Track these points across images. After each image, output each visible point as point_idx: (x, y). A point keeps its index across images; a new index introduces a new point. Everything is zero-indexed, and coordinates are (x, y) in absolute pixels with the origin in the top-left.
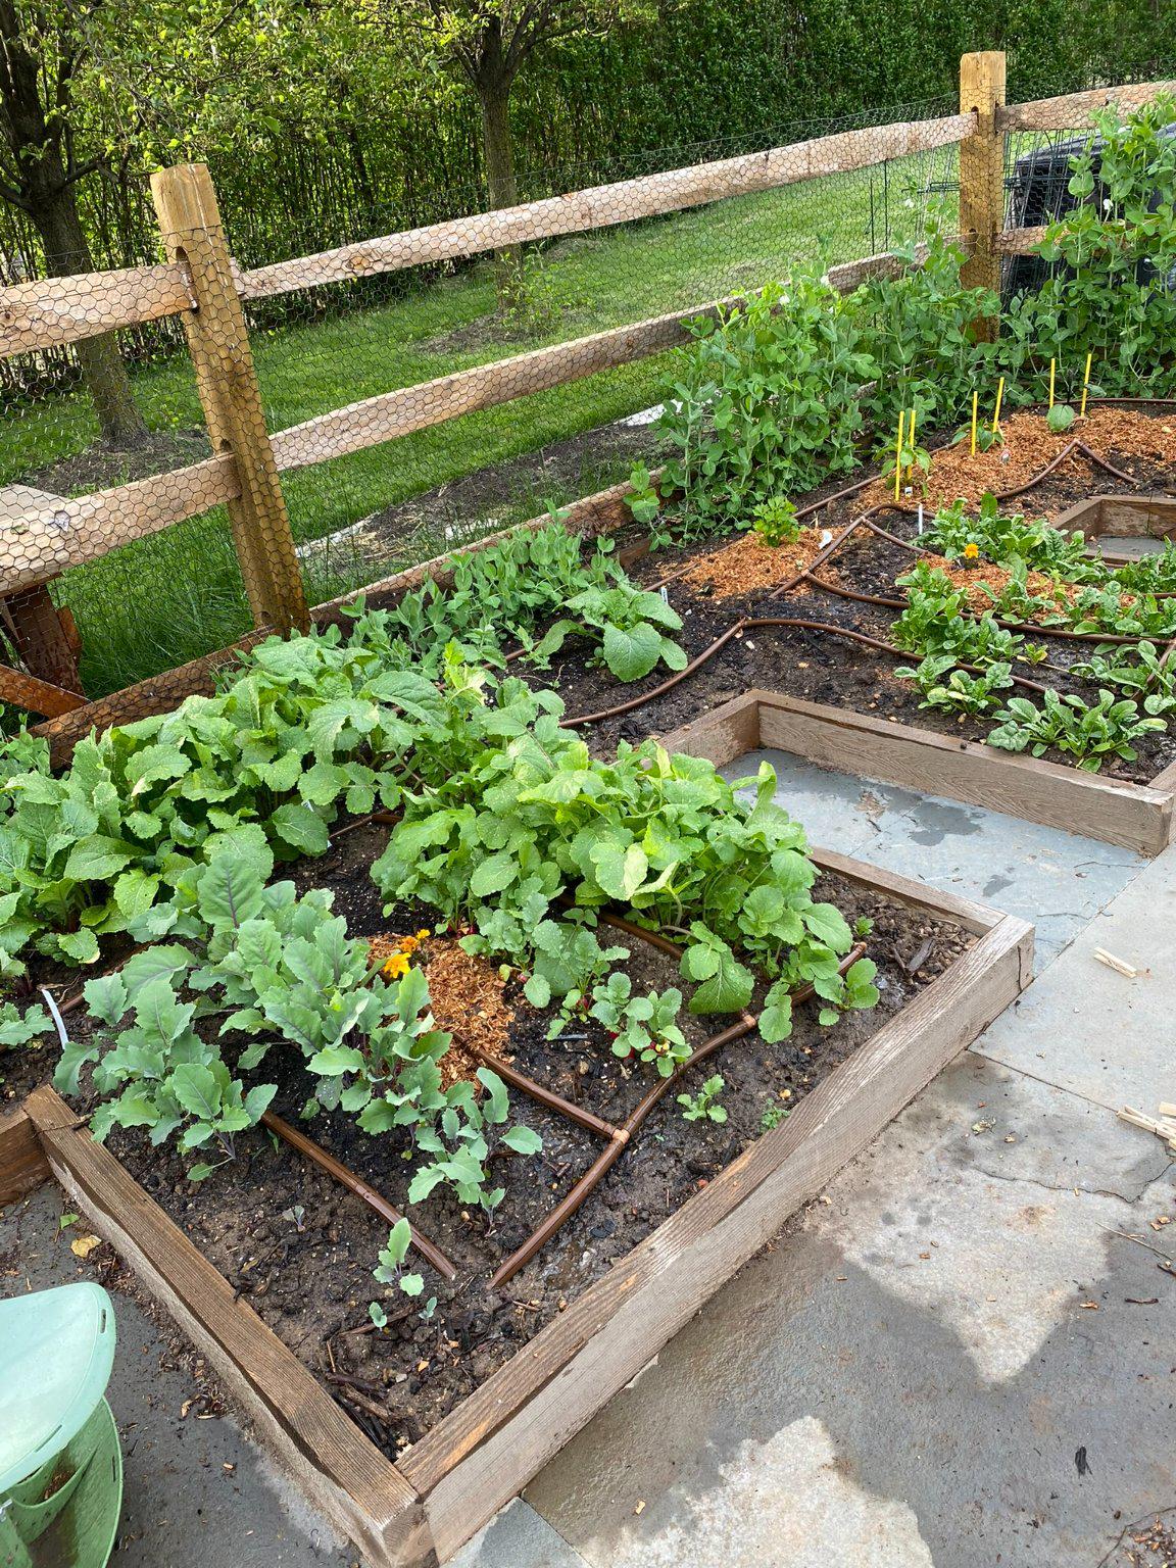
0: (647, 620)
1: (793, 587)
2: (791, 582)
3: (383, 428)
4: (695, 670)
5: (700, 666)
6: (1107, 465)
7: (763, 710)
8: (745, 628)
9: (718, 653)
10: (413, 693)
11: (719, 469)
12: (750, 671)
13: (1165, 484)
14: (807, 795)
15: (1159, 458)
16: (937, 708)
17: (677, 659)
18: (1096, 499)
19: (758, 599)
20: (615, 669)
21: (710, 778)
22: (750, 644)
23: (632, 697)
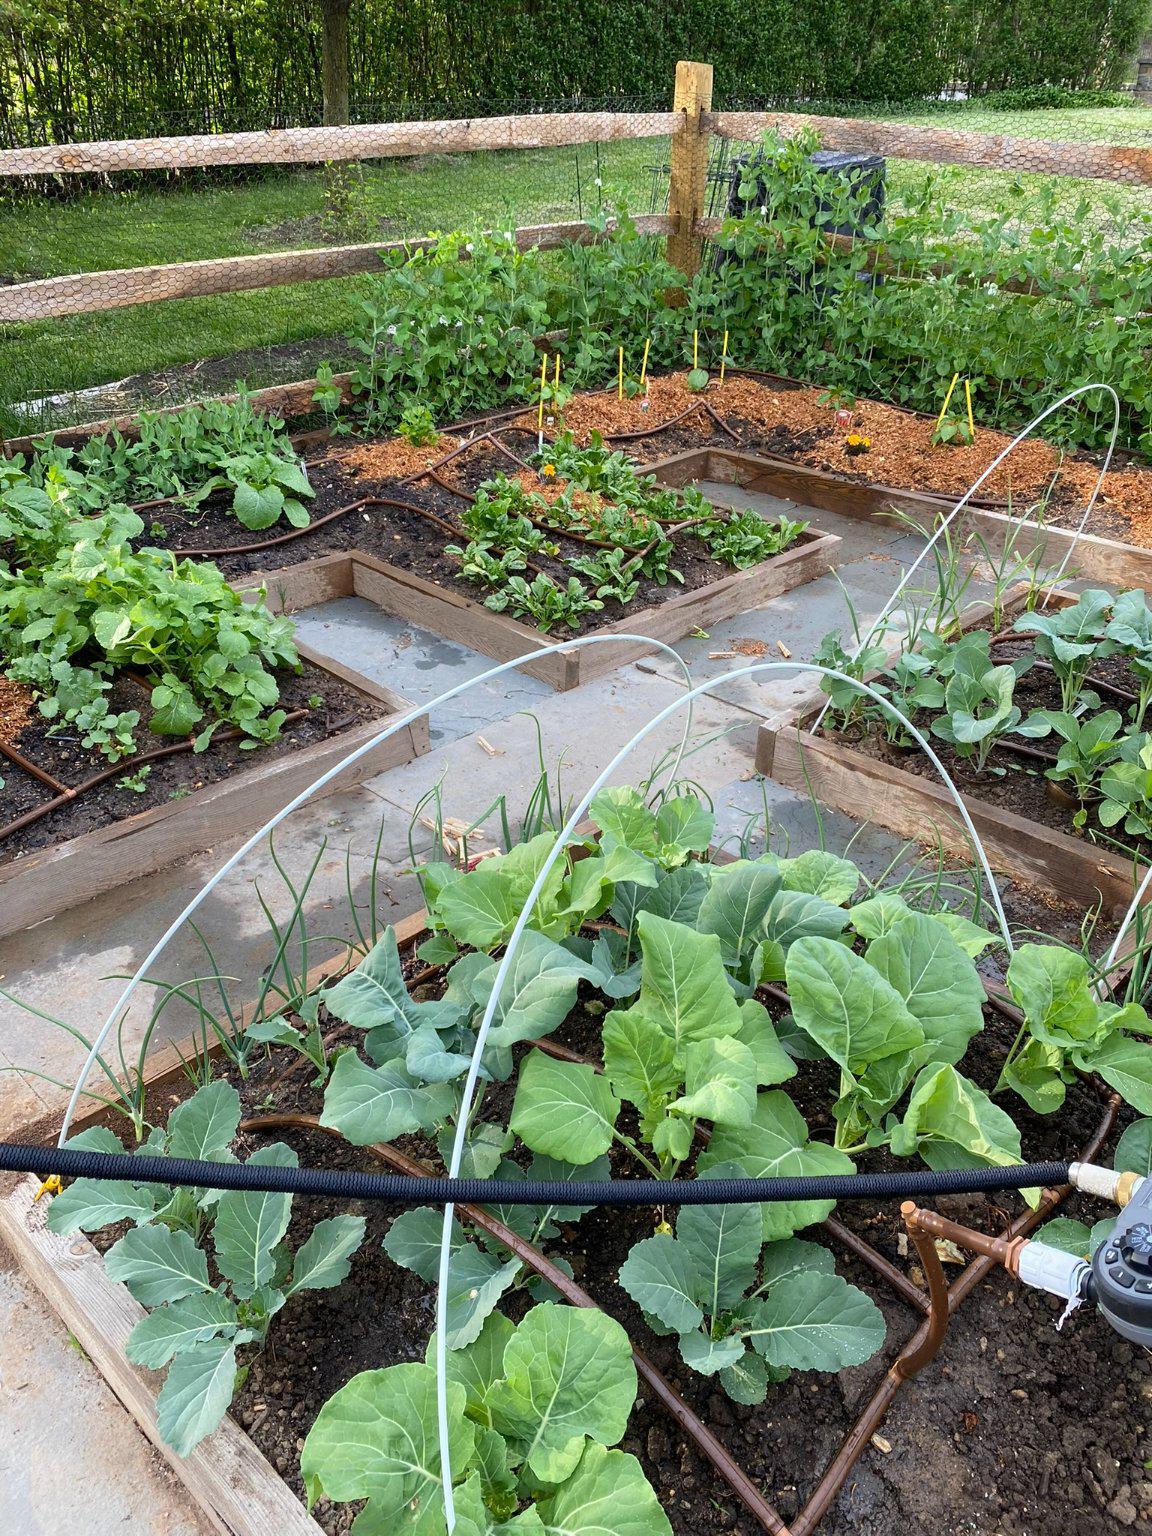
0: (276, 483)
1: (418, 479)
2: (417, 475)
3: (86, 300)
4: (315, 529)
5: (320, 526)
6: (724, 424)
7: (355, 566)
8: (367, 504)
9: (340, 519)
10: (38, 505)
11: (396, 377)
12: (359, 536)
13: (759, 445)
14: (364, 630)
15: (763, 424)
16: (466, 579)
17: (300, 518)
18: (704, 449)
19: (388, 485)
20: (240, 516)
21: (216, 585)
22: (366, 517)
23: (254, 542)
